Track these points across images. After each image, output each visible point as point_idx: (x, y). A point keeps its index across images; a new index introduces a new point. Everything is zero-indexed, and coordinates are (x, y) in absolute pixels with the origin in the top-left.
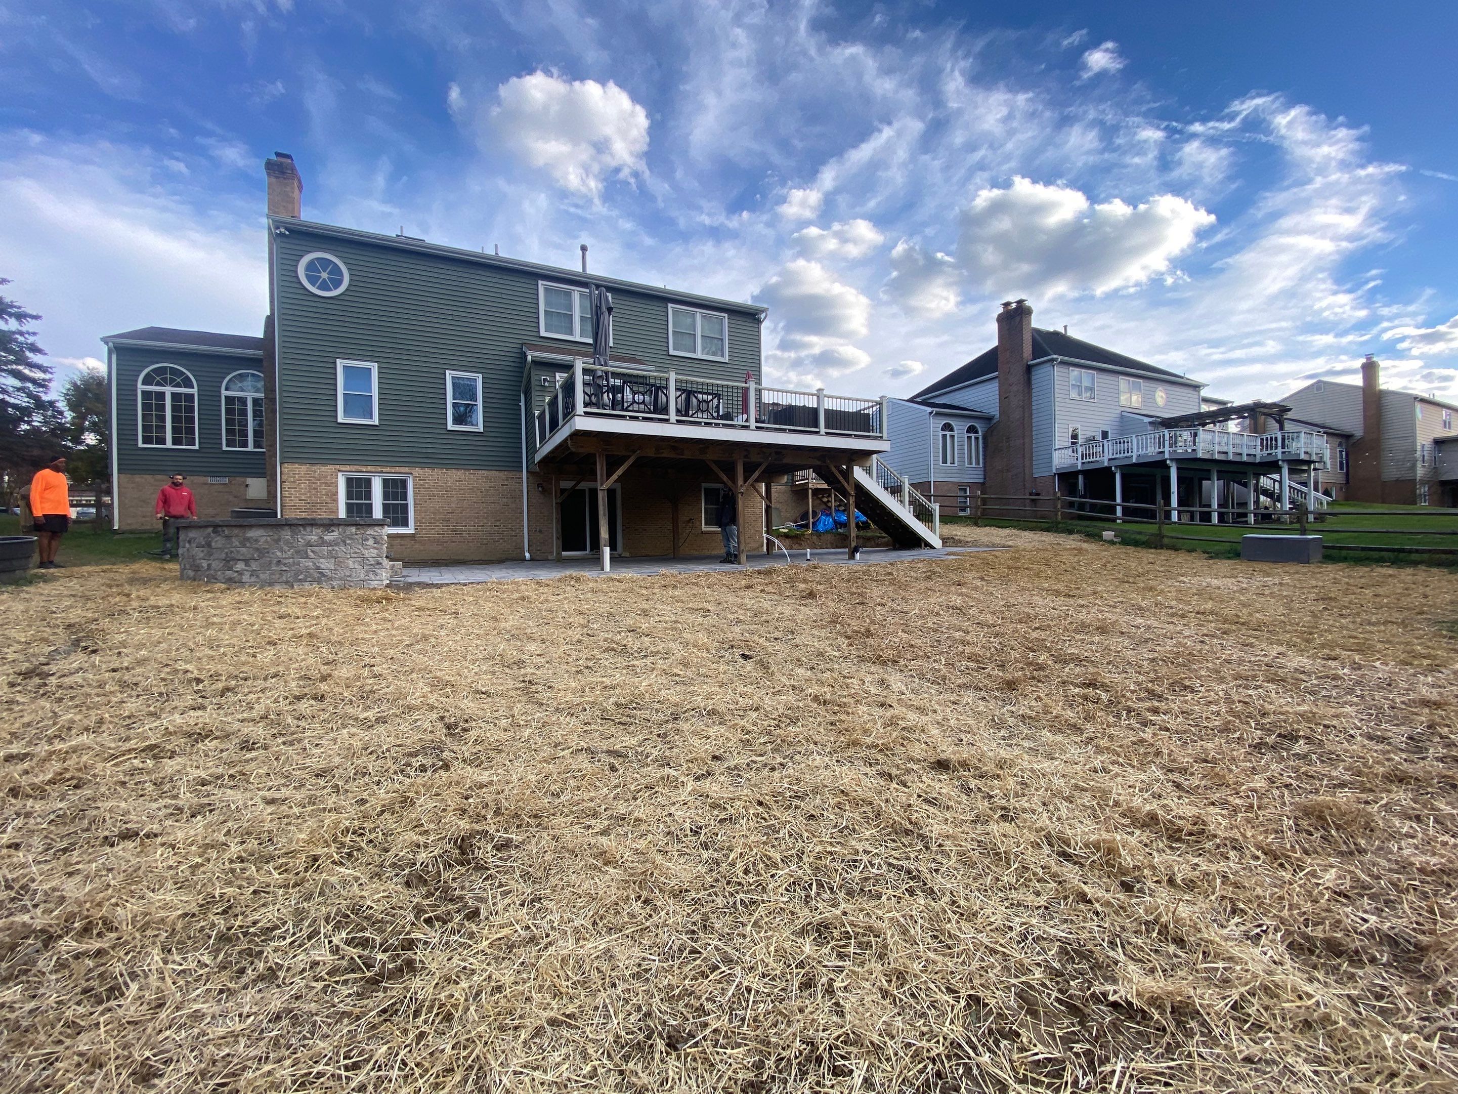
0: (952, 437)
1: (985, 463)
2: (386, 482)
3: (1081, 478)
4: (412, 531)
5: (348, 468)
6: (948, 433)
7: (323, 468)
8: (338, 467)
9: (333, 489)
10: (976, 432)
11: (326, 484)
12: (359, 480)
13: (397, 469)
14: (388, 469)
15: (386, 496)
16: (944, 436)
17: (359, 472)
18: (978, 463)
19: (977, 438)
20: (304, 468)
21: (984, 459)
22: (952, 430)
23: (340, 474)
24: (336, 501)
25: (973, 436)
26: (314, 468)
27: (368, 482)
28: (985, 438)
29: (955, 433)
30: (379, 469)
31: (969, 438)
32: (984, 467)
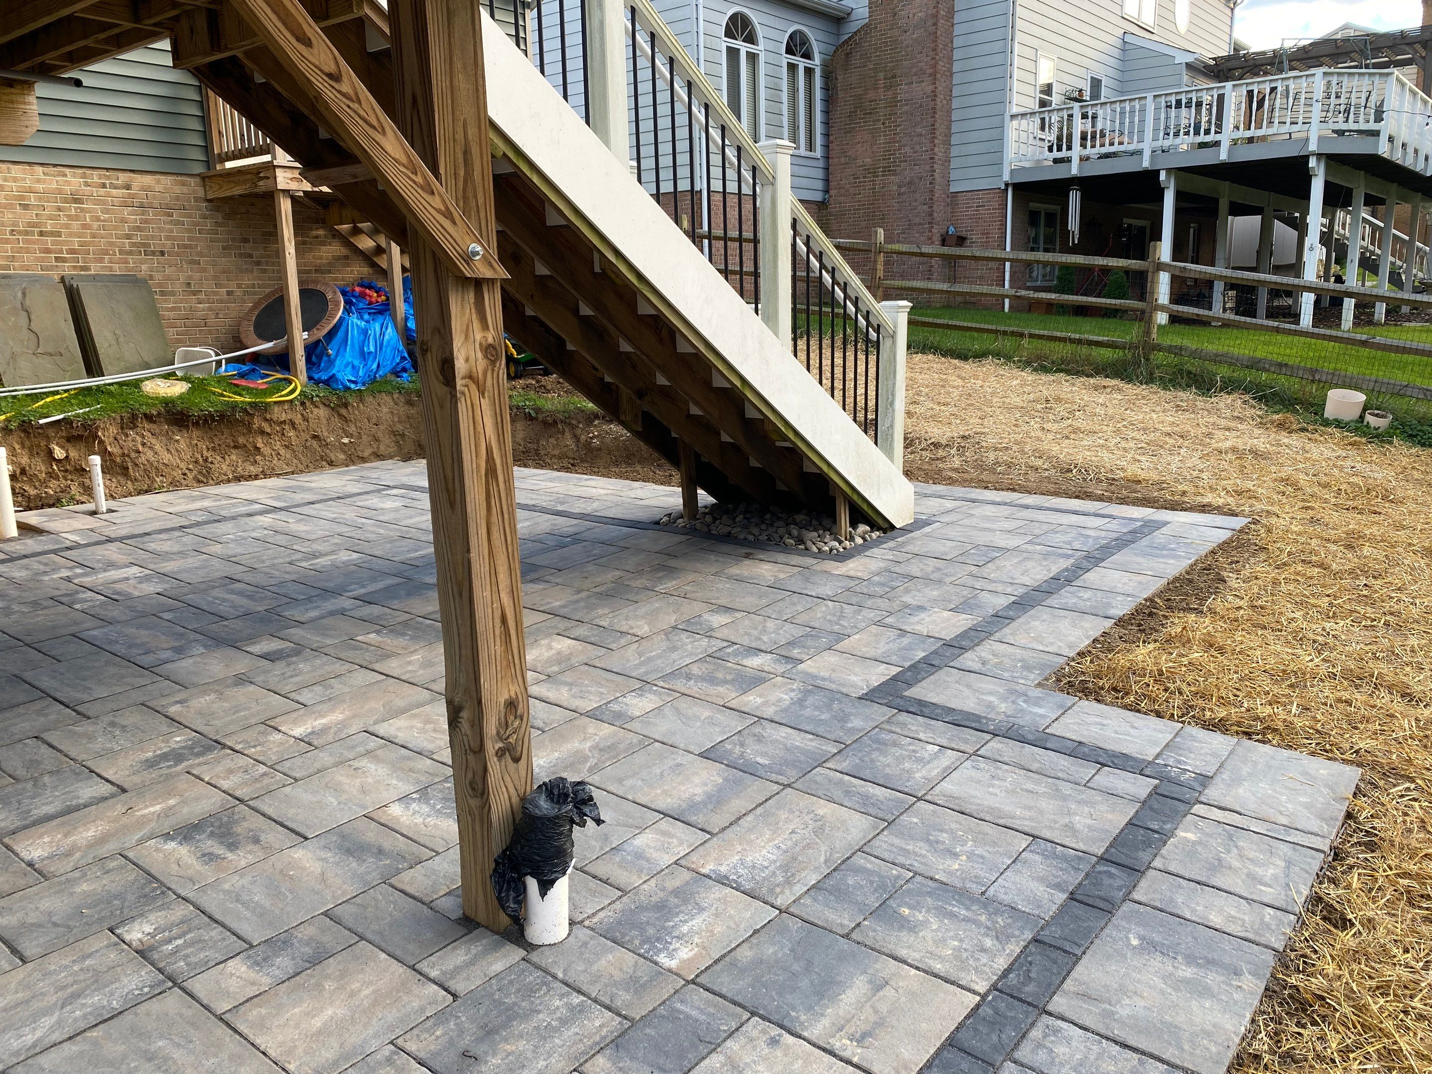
0: (752, 58)
1: (826, 147)
3: (1074, 199)
6: (744, 48)
10: (807, 56)
16: (733, 53)
18: (811, 147)
19: (809, 72)
21: (826, 135)
22: (751, 39)
25: (802, 64)
28: (828, 76)
29: (760, 48)
31: (792, 67)
32: (827, 157)
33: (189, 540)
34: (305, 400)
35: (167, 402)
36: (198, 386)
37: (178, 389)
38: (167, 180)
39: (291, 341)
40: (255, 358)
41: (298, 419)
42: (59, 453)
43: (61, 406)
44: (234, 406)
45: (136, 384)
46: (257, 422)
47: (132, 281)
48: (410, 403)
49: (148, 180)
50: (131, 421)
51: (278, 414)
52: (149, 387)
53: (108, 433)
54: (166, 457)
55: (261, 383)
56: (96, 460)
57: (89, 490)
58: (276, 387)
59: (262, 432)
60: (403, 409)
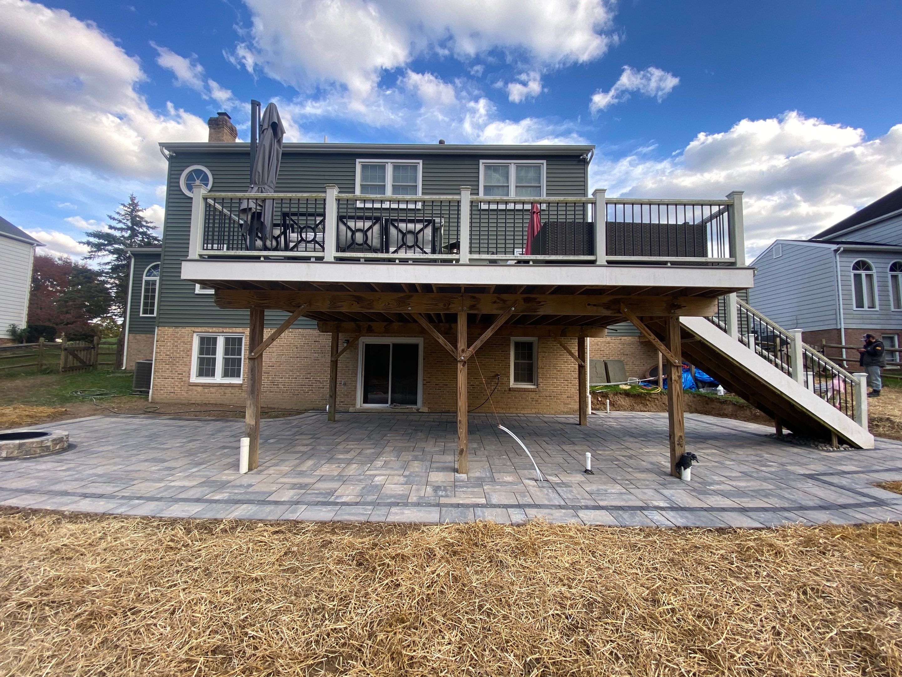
0: (869, 277)
2: (227, 340)
4: (241, 382)
5: (199, 329)
6: (863, 273)
7: (183, 330)
8: (193, 329)
9: (189, 347)
11: (184, 342)
12: (209, 338)
13: (234, 330)
14: (227, 330)
15: (226, 352)
16: (858, 277)
17: (209, 332)
20: (171, 330)
22: (868, 268)
23: (195, 335)
24: (190, 356)
25: (899, 274)
26: (177, 330)
27: (215, 340)
29: (874, 272)
30: (221, 330)
31: (894, 277)
33: (627, 420)
34: (661, 393)
35: (625, 390)
36: (633, 387)
37: (628, 387)
38: (630, 338)
39: (659, 378)
40: (649, 382)
41: (659, 398)
42: (600, 399)
43: (601, 389)
44: (642, 393)
45: (618, 385)
46: (647, 398)
47: (620, 361)
48: (694, 397)
49: (626, 338)
50: (616, 394)
51: (653, 396)
52: (621, 386)
53: (611, 396)
54: (624, 403)
55: (650, 388)
56: (608, 401)
57: (606, 409)
58: (654, 389)
59: (649, 400)
60: (691, 399)
